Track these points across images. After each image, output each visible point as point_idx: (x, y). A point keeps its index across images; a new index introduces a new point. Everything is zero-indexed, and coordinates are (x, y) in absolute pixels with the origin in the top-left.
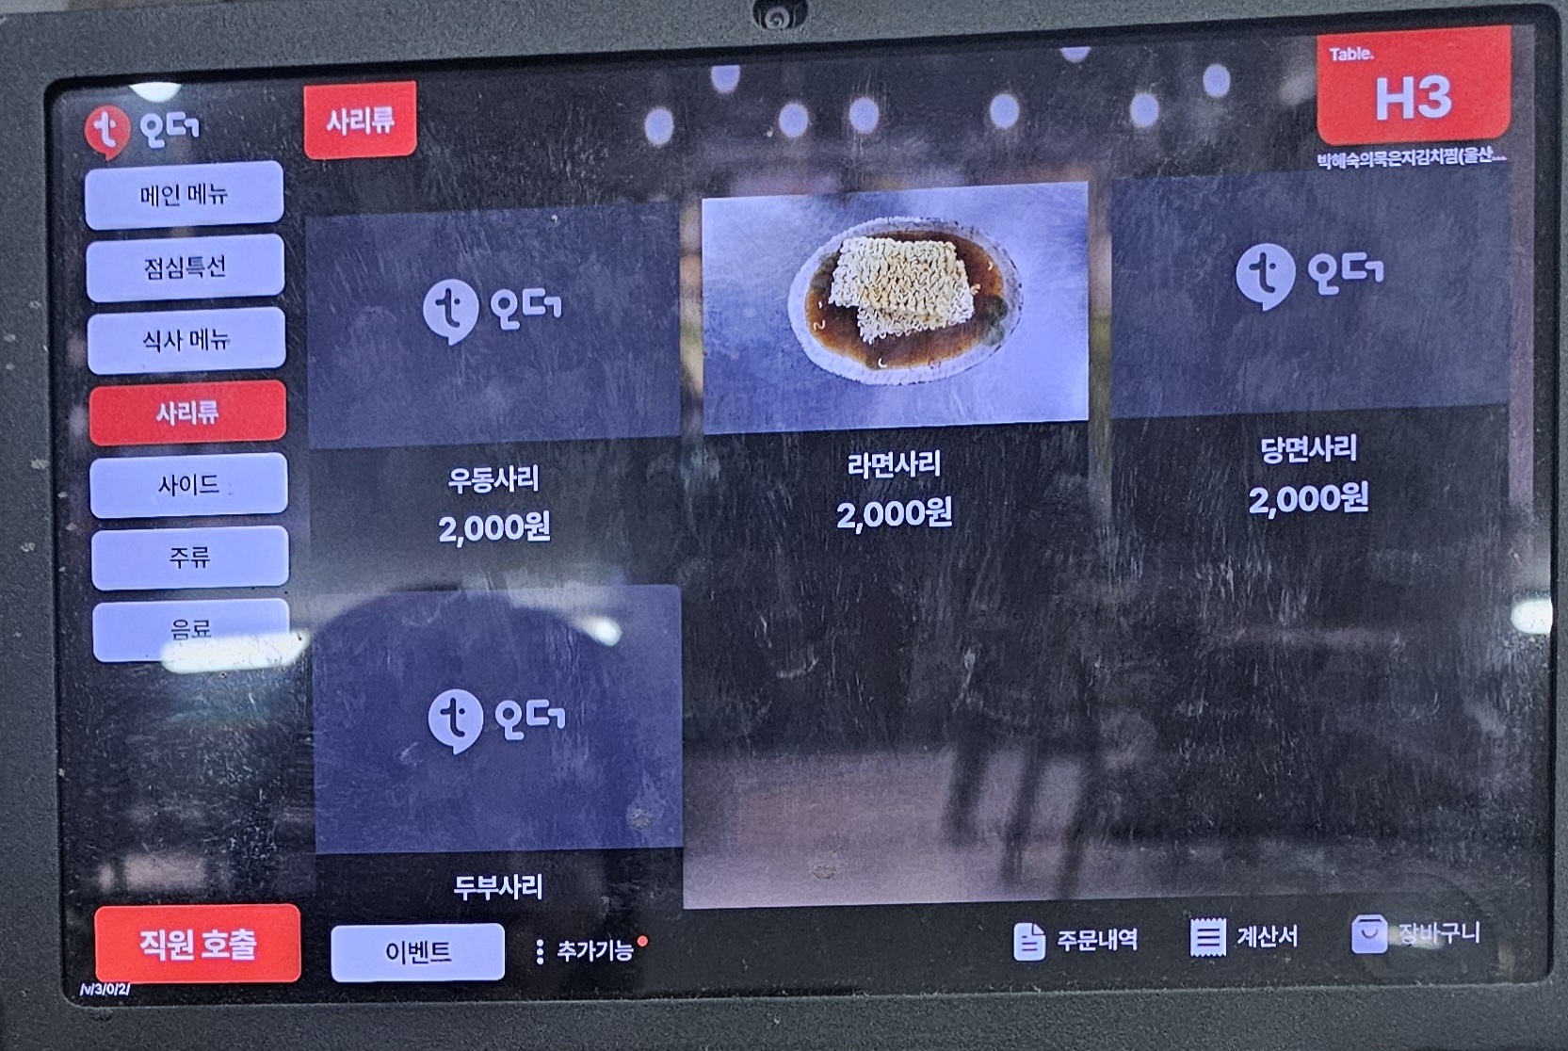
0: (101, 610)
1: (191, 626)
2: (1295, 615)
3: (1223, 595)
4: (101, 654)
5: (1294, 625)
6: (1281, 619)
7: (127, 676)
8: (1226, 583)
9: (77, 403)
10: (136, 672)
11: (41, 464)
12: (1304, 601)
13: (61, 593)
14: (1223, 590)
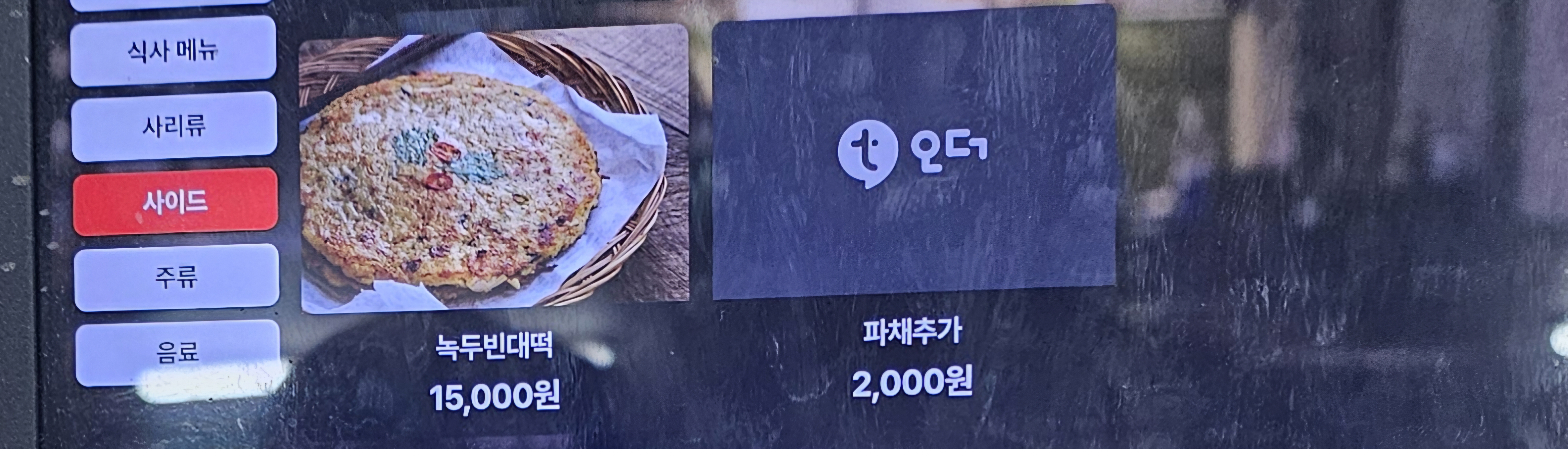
0: (83, 332)
1: (177, 349)
2: (1333, 334)
3: (1258, 313)
4: (85, 378)
5: (1333, 345)
6: (1319, 338)
7: (111, 401)
8: (1261, 300)
9: (59, 117)
10: (120, 397)
11: (22, 180)
12: (1344, 320)
13: (43, 315)
14: (1257, 307)
